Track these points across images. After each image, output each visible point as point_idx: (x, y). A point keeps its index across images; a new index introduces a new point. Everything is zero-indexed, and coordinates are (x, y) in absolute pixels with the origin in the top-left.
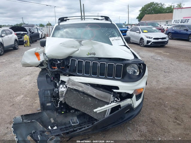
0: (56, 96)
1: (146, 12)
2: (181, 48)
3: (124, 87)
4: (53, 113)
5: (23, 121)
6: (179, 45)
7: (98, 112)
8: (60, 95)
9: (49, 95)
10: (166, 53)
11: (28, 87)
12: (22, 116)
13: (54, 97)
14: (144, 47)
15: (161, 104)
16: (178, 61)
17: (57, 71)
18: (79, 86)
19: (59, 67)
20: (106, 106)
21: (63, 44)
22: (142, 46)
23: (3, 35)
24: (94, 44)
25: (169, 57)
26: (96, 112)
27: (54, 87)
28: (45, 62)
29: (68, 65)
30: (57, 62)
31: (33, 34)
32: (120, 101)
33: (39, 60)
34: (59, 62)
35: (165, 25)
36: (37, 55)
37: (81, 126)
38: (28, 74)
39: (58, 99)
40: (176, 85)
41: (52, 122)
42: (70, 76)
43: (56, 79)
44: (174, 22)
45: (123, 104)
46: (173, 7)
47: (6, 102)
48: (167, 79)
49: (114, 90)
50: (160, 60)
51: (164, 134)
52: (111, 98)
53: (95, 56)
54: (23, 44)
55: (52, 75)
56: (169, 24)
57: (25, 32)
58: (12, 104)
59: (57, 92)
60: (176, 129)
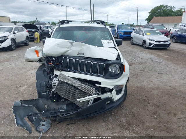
0: (50, 87)
1: (155, 14)
2: (182, 52)
3: (105, 83)
4: (47, 101)
5: (22, 105)
6: (182, 49)
7: (81, 101)
8: (53, 86)
9: (45, 86)
10: (166, 55)
11: (32, 79)
12: (21, 101)
13: (47, 87)
14: (146, 49)
15: (144, 101)
16: (175, 64)
17: (51, 67)
18: (69, 80)
19: (54, 64)
20: (88, 97)
21: (57, 45)
22: (144, 48)
23: (15, 32)
24: (83, 45)
25: (167, 59)
26: (79, 101)
27: (49, 80)
28: (43, 58)
29: (61, 62)
30: (53, 59)
31: (44, 32)
32: (101, 94)
33: (38, 57)
34: (54, 59)
35: (173, 28)
36: (37, 52)
37: (68, 112)
38: (34, 68)
39: (51, 89)
40: (165, 86)
41: (46, 108)
42: (62, 71)
43: (51, 73)
44: (181, 25)
45: (104, 96)
46: (183, 10)
47: (13, 91)
48: (158, 79)
49: (97, 85)
50: (157, 62)
51: (139, 125)
52: (94, 91)
53: (84, 56)
54: (33, 41)
55: (48, 69)
56: (177, 27)
57: (36, 30)
58: (17, 92)
59: (51, 84)
60: (151, 122)
